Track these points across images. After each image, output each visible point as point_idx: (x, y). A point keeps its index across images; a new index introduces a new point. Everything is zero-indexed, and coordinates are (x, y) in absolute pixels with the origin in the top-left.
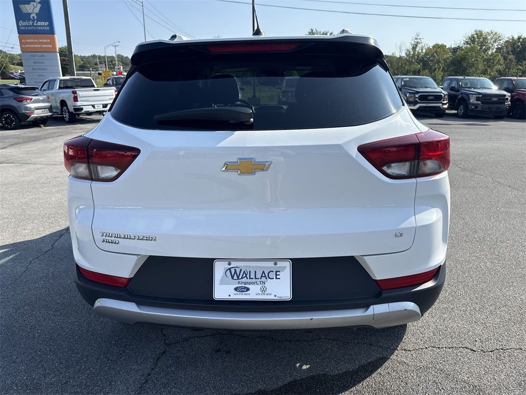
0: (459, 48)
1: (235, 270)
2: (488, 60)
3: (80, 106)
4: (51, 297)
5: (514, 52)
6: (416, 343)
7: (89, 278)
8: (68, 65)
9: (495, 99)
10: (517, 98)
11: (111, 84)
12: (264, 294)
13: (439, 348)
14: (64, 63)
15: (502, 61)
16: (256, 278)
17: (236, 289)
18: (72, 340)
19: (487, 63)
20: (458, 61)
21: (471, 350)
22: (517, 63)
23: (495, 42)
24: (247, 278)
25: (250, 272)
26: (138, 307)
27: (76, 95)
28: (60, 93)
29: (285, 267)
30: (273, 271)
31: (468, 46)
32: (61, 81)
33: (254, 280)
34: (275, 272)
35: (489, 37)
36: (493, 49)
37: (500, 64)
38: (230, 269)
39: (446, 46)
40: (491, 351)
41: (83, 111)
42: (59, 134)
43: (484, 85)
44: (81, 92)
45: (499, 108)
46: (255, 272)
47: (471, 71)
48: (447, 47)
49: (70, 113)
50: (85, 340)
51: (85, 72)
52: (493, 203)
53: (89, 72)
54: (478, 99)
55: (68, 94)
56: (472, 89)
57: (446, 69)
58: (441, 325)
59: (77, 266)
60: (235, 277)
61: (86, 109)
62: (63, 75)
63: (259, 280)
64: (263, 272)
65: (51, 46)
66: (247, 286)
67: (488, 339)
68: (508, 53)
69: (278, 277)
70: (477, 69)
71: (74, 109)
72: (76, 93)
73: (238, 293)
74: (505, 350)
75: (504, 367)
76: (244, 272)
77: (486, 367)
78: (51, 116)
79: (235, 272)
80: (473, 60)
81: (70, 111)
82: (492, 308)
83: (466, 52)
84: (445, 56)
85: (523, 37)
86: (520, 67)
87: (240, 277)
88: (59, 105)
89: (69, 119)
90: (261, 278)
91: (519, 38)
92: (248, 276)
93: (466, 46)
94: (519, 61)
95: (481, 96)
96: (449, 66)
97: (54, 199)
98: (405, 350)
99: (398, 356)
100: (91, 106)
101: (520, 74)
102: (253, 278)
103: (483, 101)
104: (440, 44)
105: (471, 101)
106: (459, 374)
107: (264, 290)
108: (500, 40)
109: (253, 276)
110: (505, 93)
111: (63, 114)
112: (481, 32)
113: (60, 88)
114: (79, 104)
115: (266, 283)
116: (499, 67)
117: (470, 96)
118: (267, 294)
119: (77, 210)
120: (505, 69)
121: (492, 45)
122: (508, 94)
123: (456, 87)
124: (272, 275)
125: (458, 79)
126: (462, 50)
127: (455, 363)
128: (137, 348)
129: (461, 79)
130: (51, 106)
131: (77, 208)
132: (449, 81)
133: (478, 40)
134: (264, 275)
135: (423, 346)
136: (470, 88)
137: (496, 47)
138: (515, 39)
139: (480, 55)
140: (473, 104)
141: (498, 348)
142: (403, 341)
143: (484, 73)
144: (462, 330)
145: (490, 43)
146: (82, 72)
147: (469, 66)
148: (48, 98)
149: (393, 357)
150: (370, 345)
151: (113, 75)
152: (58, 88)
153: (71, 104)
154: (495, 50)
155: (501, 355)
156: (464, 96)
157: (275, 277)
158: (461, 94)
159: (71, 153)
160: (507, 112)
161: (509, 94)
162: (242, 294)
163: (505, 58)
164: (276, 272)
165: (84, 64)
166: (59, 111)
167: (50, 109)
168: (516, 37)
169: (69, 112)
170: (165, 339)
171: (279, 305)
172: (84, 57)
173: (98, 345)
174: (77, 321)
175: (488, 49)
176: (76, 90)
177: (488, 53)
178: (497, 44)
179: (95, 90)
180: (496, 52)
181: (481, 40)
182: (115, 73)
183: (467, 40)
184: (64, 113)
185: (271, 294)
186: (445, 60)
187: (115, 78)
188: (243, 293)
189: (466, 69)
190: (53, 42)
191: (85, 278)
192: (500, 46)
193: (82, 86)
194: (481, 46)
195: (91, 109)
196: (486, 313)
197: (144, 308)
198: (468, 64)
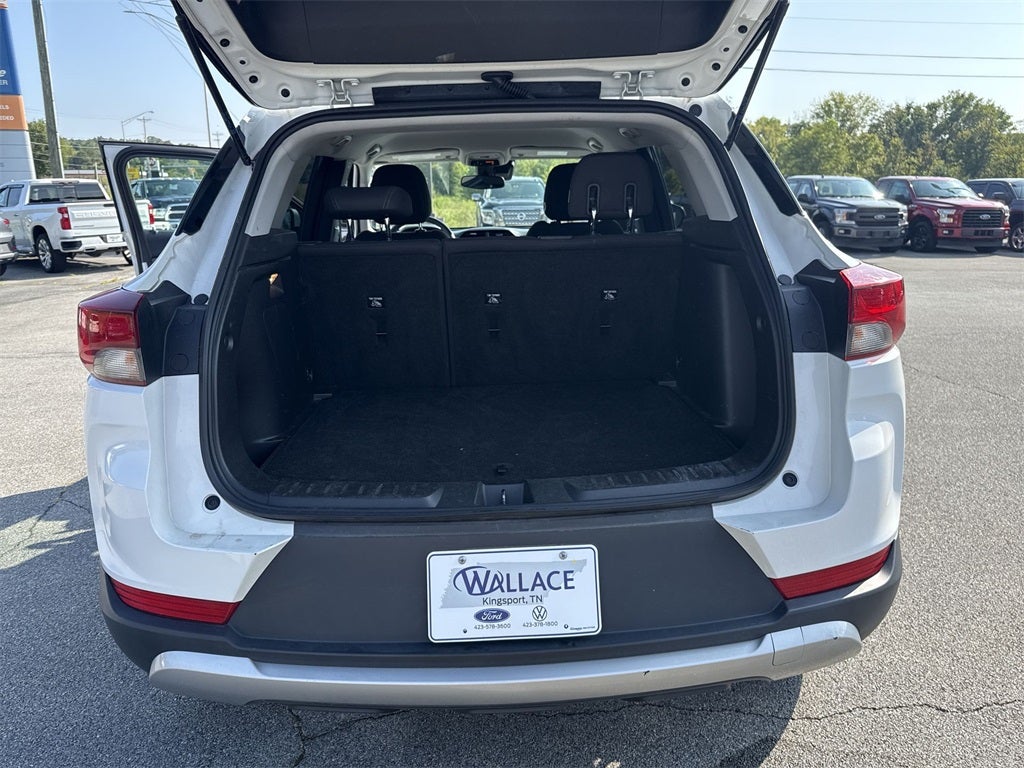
0: (803, 124)
1: (475, 573)
2: (857, 147)
3: (74, 238)
4: (33, 645)
5: (900, 132)
6: (827, 702)
7: (136, 605)
8: (47, 158)
9: (880, 217)
10: (918, 215)
11: (140, 194)
12: (542, 625)
13: (874, 709)
14: (38, 153)
15: (881, 149)
16: (521, 590)
17: (479, 616)
18: (90, 744)
19: (856, 152)
20: (804, 148)
21: (937, 709)
22: (907, 151)
23: (866, 114)
24: (503, 591)
25: (508, 575)
26: (257, 667)
27: (66, 216)
28: (31, 212)
29: (584, 562)
30: (558, 573)
31: (820, 121)
32: (33, 188)
33: (518, 594)
34: (562, 574)
35: (856, 106)
36: (864, 127)
37: (877, 154)
38: (463, 572)
39: (779, 122)
40: (977, 710)
41: (81, 249)
42: (32, 295)
43: (858, 192)
44: (76, 210)
45: (888, 233)
46: (520, 575)
47: (828, 167)
48: (782, 124)
49: (54, 253)
50: (120, 741)
51: (82, 172)
52: (914, 409)
53: (92, 172)
54: (850, 217)
55: (51, 214)
56: (839, 199)
57: (782, 163)
58: (868, 660)
59: (108, 578)
60: (477, 590)
61: (86, 244)
62: (38, 178)
63: (530, 593)
64: (538, 575)
65: (12, 118)
66: (504, 607)
67: (965, 685)
68: (890, 134)
69: (570, 584)
70: (838, 162)
71: (63, 244)
72: (67, 212)
73: (485, 624)
74: (1002, 705)
75: (1009, 742)
76: (496, 576)
77: (974, 743)
78: (13, 258)
79: (476, 578)
80: (830, 146)
81: (55, 248)
82: (959, 618)
83: (818, 133)
84: (779, 139)
85: (914, 105)
86: (912, 158)
87: (487, 589)
88: (30, 236)
89: (52, 264)
90: (533, 589)
91: (909, 108)
92: (504, 585)
93: (815, 121)
94: (911, 147)
95: (855, 211)
96: (787, 158)
97: (27, 430)
98: (808, 718)
99: (795, 731)
100: (99, 238)
101: (914, 172)
102: (515, 590)
103: (859, 219)
104: (770, 118)
105: (838, 220)
106: (925, 763)
107: (540, 615)
108: (876, 111)
109: (515, 585)
110: (898, 205)
111: (37, 254)
112: (841, 95)
113: (32, 201)
114: (71, 233)
115: (544, 599)
116: (877, 159)
117: (836, 210)
118: (549, 624)
119: (110, 454)
120: (888, 163)
121: (863, 119)
122: (902, 208)
123: (809, 195)
124: (558, 580)
125: (812, 180)
126: (810, 129)
127: (912, 740)
128: (238, 751)
129: (817, 181)
130: (14, 238)
131: (108, 450)
132: (795, 185)
133: (837, 110)
134: (538, 582)
135: (842, 707)
136: (833, 196)
137: (869, 123)
138: (901, 108)
139: (842, 138)
140: (842, 226)
141: (989, 703)
142: (801, 698)
143: (851, 170)
144: (912, 668)
145: (858, 116)
146: (76, 172)
147: (824, 158)
148: (7, 222)
149: (787, 735)
150: (737, 711)
151: (142, 176)
152: (27, 201)
153: (56, 235)
154: (867, 128)
155: (997, 717)
156: (824, 210)
157: (563, 586)
158: (819, 208)
159: (94, 328)
160: (902, 240)
161: (905, 207)
162: (493, 627)
163: (886, 143)
164: (566, 573)
165: (78, 154)
166: (30, 249)
167: (12, 244)
168: (903, 106)
169: (51, 250)
170: (299, 727)
171: (574, 645)
172: (79, 141)
173: (148, 751)
174: (98, 698)
175: (856, 126)
176: (65, 205)
177: (855, 135)
178: (871, 117)
179: (106, 205)
180: (870, 132)
181: (842, 110)
182: (145, 174)
183: (818, 111)
184: (41, 252)
185: (556, 624)
186: (779, 147)
187: (147, 182)
188: (496, 624)
189: (818, 162)
190: (16, 111)
191: (128, 605)
192: (876, 122)
193: (79, 199)
194: (843, 121)
195: (99, 245)
196: (951, 629)
197: (270, 668)
198: (821, 154)
